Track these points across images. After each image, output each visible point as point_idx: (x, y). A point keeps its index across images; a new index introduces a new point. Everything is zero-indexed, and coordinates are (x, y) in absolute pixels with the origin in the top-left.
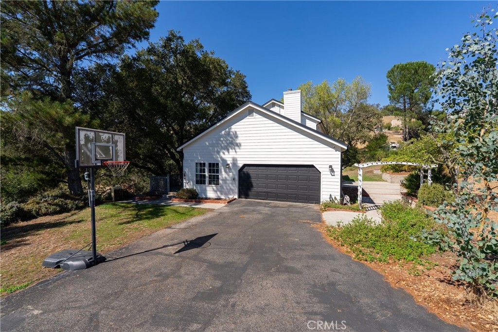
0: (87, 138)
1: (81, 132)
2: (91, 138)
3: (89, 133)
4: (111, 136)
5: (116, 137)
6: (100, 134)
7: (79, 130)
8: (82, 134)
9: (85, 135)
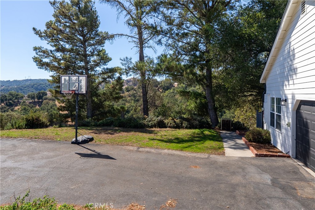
0: (65, 80)
1: (62, 77)
2: (67, 79)
3: (66, 77)
4: (77, 77)
5: (81, 78)
6: (72, 77)
7: (62, 76)
8: (63, 78)
9: (64, 79)
